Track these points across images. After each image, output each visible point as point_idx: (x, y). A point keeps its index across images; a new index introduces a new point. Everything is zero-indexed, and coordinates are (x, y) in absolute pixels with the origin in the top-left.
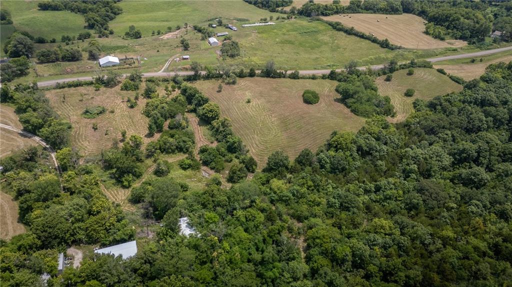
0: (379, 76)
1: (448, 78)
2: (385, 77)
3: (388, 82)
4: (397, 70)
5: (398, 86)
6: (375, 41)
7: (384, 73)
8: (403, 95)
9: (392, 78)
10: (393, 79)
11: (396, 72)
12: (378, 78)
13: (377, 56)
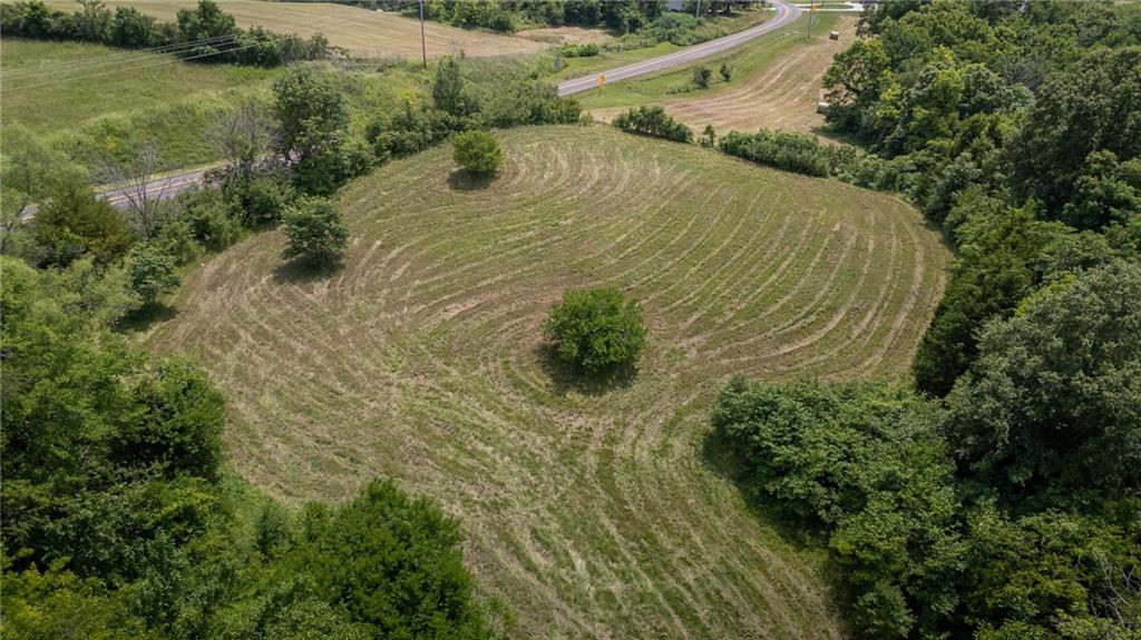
0: (216, 246)
1: (715, 159)
2: (272, 245)
3: (321, 288)
4: (360, 167)
5: (432, 299)
6: (129, 35)
7: (258, 214)
8: (540, 380)
9: (340, 237)
10: (355, 242)
11: (356, 186)
12: (210, 266)
13: (162, 106)
